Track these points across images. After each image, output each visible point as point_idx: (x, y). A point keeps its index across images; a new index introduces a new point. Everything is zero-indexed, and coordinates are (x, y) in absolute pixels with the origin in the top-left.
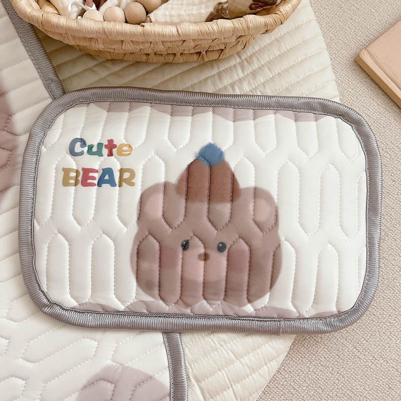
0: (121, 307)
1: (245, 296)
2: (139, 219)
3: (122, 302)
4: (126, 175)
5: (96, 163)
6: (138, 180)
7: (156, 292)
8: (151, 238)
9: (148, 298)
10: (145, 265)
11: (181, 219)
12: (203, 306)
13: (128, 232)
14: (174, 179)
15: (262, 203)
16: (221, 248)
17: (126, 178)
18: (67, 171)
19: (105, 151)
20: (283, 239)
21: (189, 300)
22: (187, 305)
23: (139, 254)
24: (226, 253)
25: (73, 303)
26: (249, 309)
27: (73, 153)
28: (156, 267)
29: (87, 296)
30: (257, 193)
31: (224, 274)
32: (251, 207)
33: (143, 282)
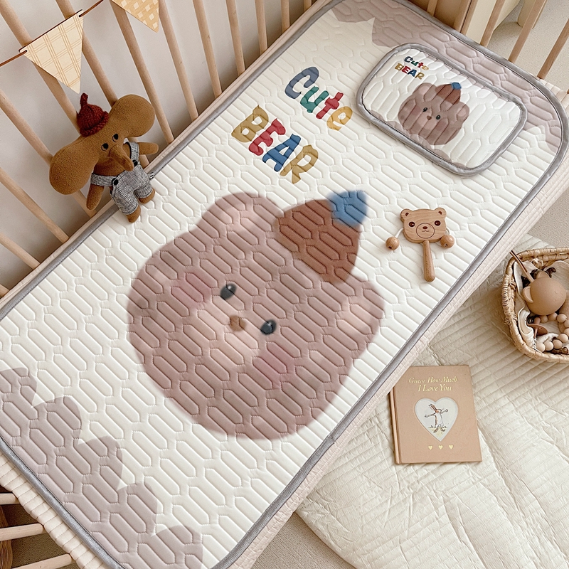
0: (386, 120)
1: (434, 142)
2: (415, 92)
3: (388, 118)
4: (420, 75)
5: (412, 67)
6: (424, 79)
7: (403, 122)
8: (414, 101)
9: (399, 122)
10: (406, 109)
11: (430, 99)
12: (416, 137)
13: (408, 94)
14: (437, 85)
15: (464, 110)
16: (438, 118)
17: (420, 76)
18: (399, 65)
19: (418, 65)
20: (463, 126)
21: (412, 131)
22: (411, 133)
23: (406, 104)
24: (438, 120)
25: (369, 108)
26: (433, 147)
27: (405, 60)
28: (409, 112)
29: (376, 110)
30: (465, 106)
31: (432, 128)
32: (459, 110)
33: (400, 115)
